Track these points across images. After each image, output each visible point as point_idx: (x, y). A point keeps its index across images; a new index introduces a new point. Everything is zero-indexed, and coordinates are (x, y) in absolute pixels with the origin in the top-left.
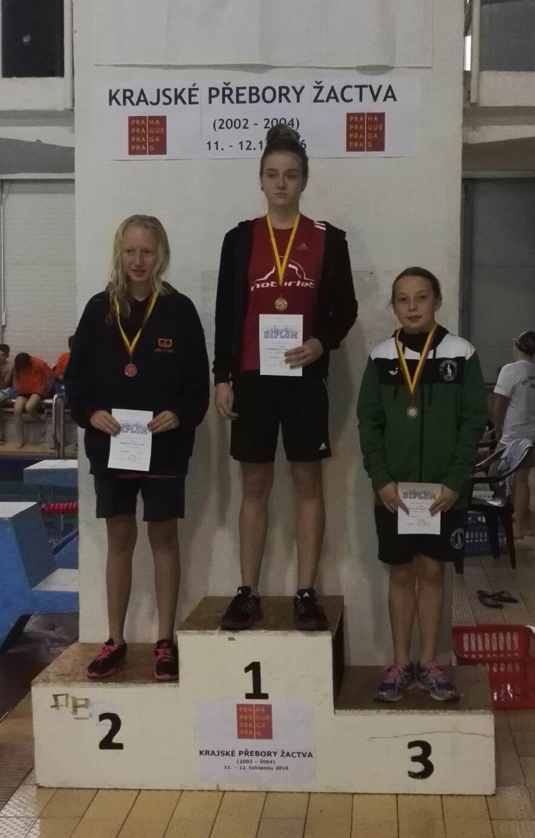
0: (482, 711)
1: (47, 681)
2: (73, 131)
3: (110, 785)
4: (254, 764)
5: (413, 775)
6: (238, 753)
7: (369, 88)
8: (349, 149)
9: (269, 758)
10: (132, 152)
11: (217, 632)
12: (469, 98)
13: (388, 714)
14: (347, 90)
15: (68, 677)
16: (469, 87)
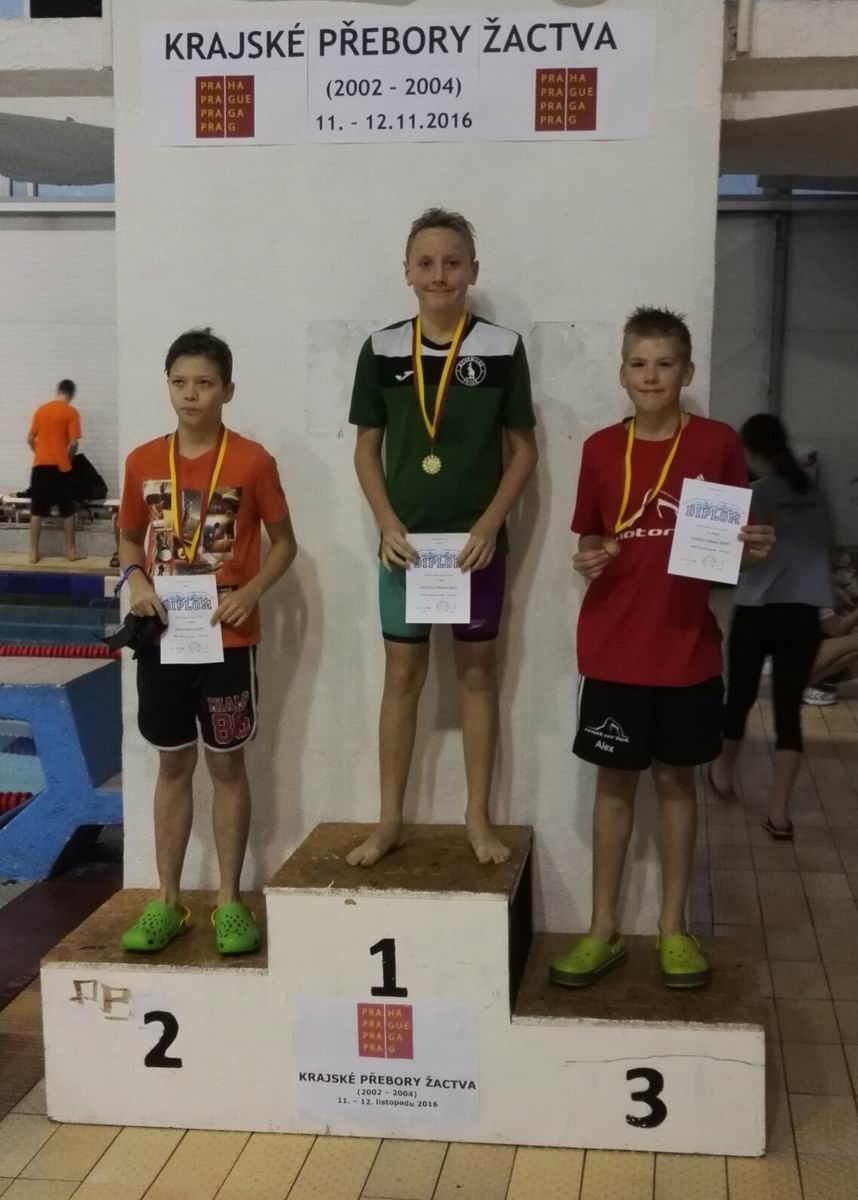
1: (65, 957)
2: (113, 104)
3: (162, 1122)
4: (382, 1098)
5: (633, 1121)
6: (359, 1079)
7: (571, 29)
8: (540, 126)
9: (408, 1088)
10: (201, 134)
11: (327, 890)
12: (734, 46)
14: (537, 31)
16: (735, 27)
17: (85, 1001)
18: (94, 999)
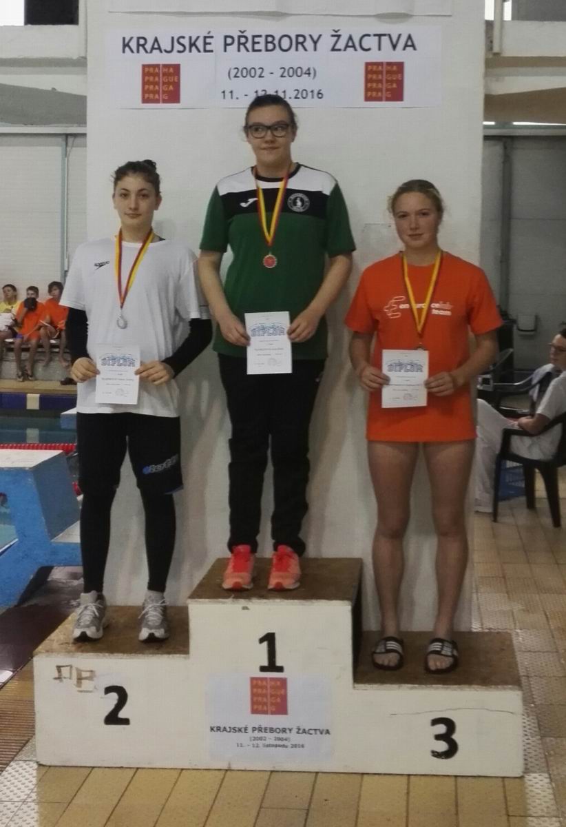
0: (510, 686)
1: (49, 651)
2: (85, 80)
3: (115, 763)
4: (267, 742)
5: (436, 754)
6: (251, 730)
7: (387, 38)
8: (367, 99)
9: (283, 735)
10: (145, 100)
11: (230, 599)
12: (491, 49)
14: (366, 38)
15: (72, 647)
16: (491, 37)
17: (64, 680)
18: (70, 678)
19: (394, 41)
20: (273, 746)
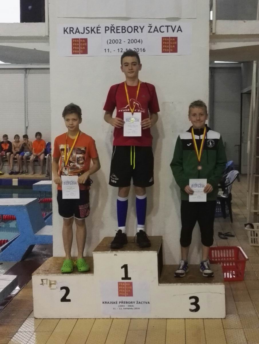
0: (220, 283)
1: (38, 273)
2: (49, 45)
3: (65, 317)
4: (125, 307)
5: (191, 310)
6: (119, 303)
7: (171, 27)
8: (163, 52)
9: (131, 304)
10: (73, 53)
11: (110, 252)
12: (212, 31)
13: (181, 285)
14: (162, 28)
15: (47, 272)
16: (212, 27)
17: (44, 284)
18: (47, 284)
19: (173, 29)
20: (127, 309)
